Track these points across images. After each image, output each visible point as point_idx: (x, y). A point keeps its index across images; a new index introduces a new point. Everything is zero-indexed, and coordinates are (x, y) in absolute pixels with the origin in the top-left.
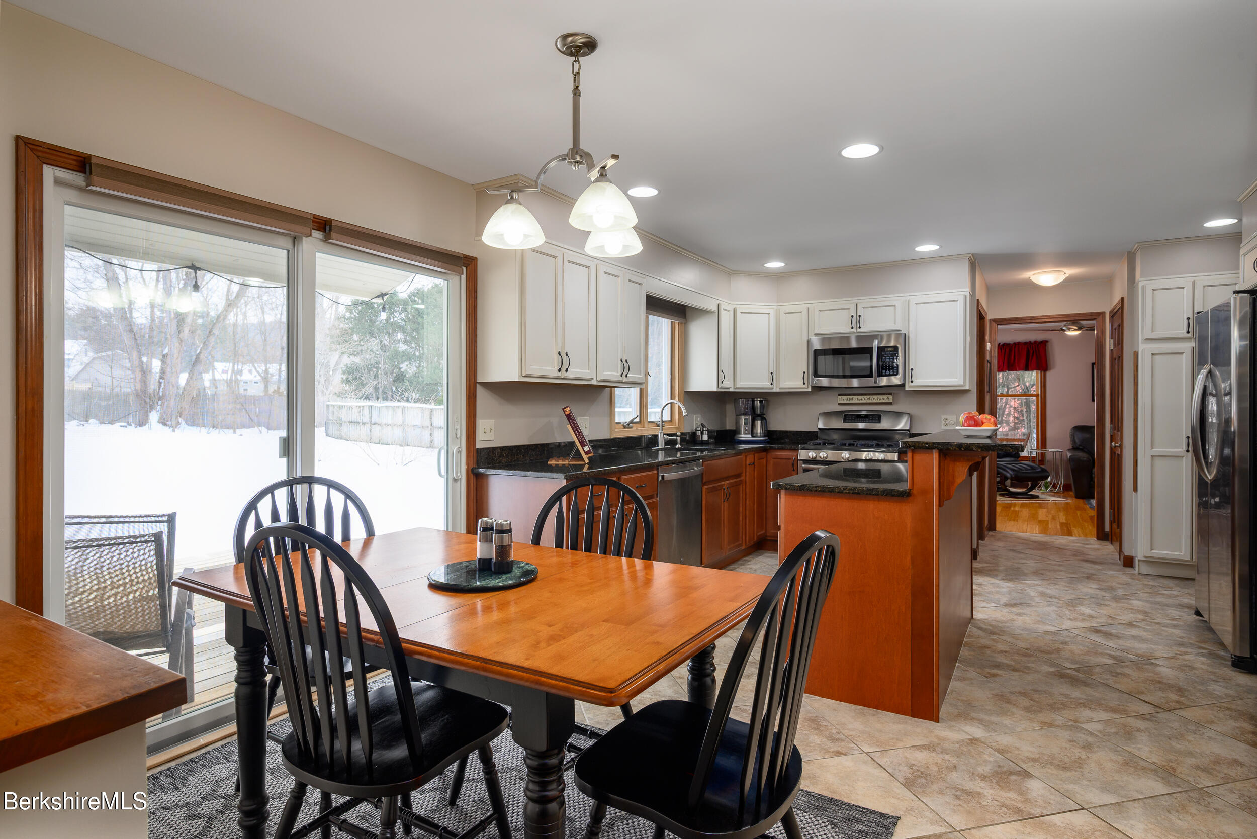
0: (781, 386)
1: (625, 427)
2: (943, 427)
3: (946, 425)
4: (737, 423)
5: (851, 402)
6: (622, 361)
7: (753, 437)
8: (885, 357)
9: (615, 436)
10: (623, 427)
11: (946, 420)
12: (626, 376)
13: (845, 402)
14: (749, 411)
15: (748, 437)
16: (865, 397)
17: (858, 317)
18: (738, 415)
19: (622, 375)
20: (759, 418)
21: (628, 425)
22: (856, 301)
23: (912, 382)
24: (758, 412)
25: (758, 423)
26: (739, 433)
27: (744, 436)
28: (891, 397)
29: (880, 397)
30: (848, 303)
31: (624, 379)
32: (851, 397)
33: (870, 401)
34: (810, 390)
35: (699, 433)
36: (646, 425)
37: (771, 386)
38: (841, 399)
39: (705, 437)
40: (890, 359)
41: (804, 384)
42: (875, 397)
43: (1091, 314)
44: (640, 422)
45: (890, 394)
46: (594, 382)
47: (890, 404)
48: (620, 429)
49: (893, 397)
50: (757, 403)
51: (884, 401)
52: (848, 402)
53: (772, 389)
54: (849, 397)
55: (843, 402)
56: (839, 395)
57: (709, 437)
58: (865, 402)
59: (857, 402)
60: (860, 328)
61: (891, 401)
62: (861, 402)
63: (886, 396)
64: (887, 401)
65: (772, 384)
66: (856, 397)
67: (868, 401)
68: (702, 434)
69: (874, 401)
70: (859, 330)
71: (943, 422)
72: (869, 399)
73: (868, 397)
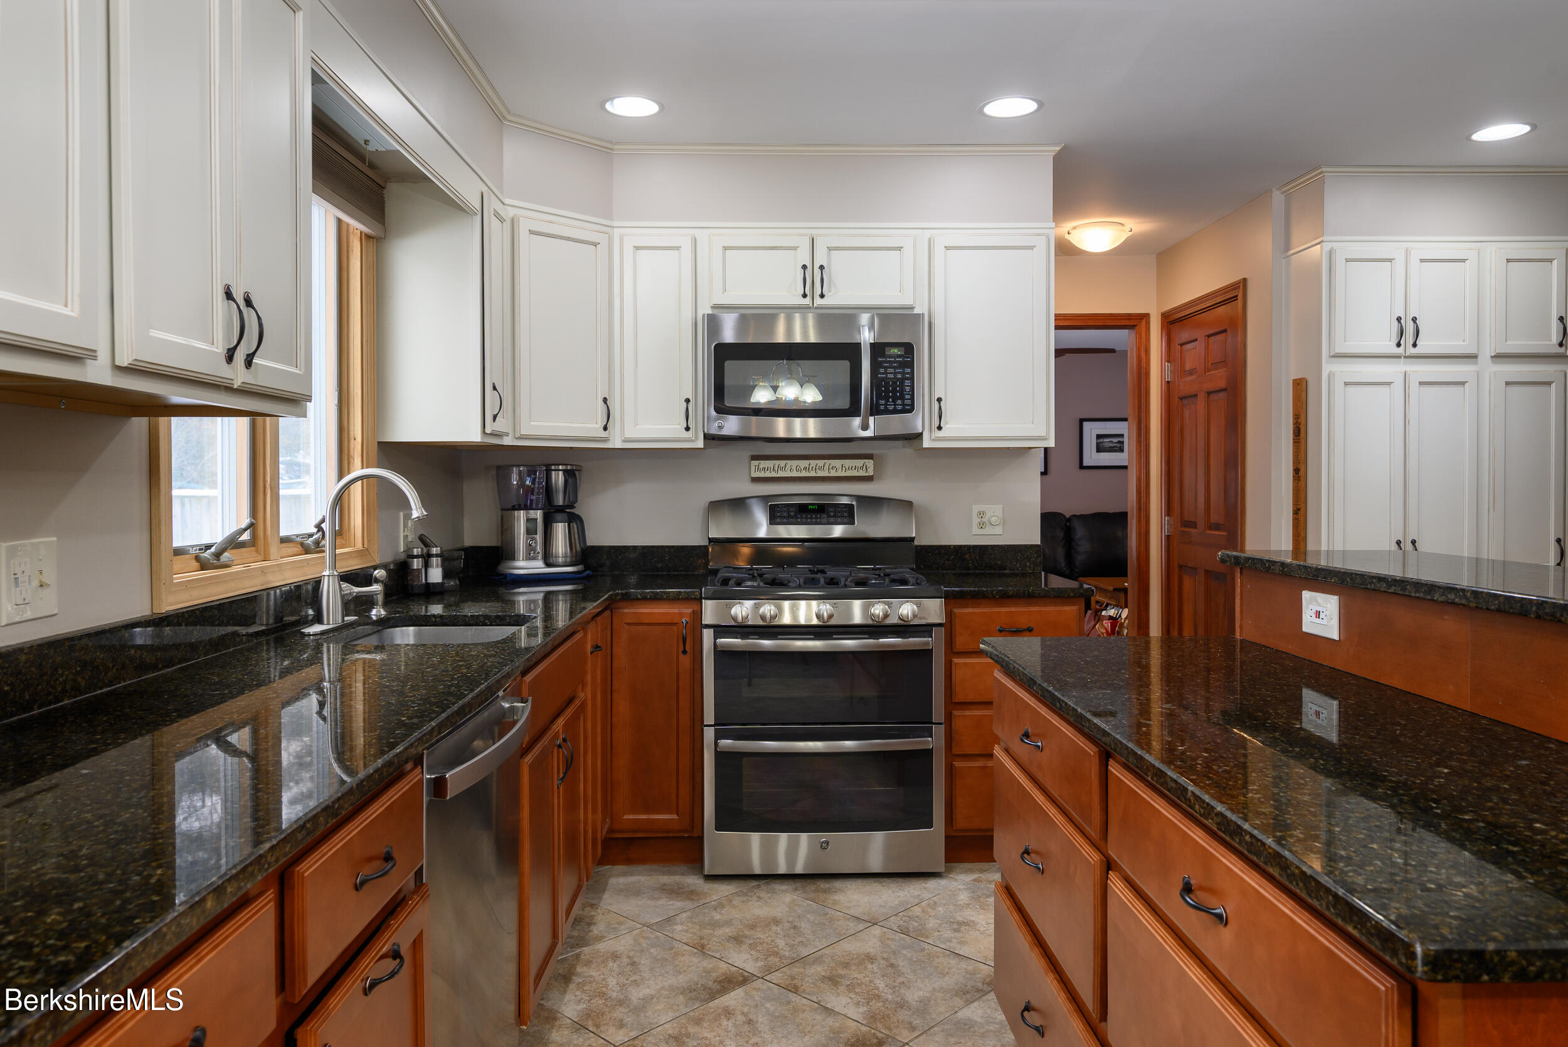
0: (629, 434)
1: (204, 566)
2: (976, 530)
3: (982, 525)
4: (505, 529)
5: (781, 474)
6: (229, 295)
7: (548, 565)
8: (886, 368)
9: (172, 603)
10: (196, 565)
11: (981, 514)
12: (249, 362)
13: (768, 474)
14: (539, 497)
15: (537, 566)
16: (813, 463)
17: (817, 272)
18: (508, 509)
19: (230, 356)
20: (559, 516)
21: (218, 555)
22: (813, 232)
23: (940, 428)
24: (560, 500)
25: (560, 530)
26: (512, 557)
27: (524, 565)
28: (870, 463)
29: (848, 463)
30: (794, 233)
31: (238, 375)
32: (782, 463)
33: (825, 474)
34: (700, 444)
35: (416, 564)
36: (274, 549)
37: (604, 434)
38: (758, 469)
39: (436, 575)
40: (895, 374)
41: (687, 429)
42: (837, 463)
43: (1129, 317)
44: (253, 542)
45: (869, 457)
46: (98, 373)
47: (869, 479)
48: (185, 574)
49: (875, 465)
50: (558, 478)
51: (855, 473)
52: (774, 475)
53: (605, 440)
54: (777, 462)
55: (762, 474)
56: (754, 458)
57: (446, 575)
58: (812, 474)
59: (795, 474)
60: (822, 296)
61: (871, 472)
62: (804, 474)
63: (859, 463)
64: (862, 473)
65: (605, 428)
66: (794, 463)
67: (820, 474)
68: (427, 565)
69: (833, 474)
70: (818, 301)
71: (976, 520)
72: (822, 468)
73: (821, 463)
